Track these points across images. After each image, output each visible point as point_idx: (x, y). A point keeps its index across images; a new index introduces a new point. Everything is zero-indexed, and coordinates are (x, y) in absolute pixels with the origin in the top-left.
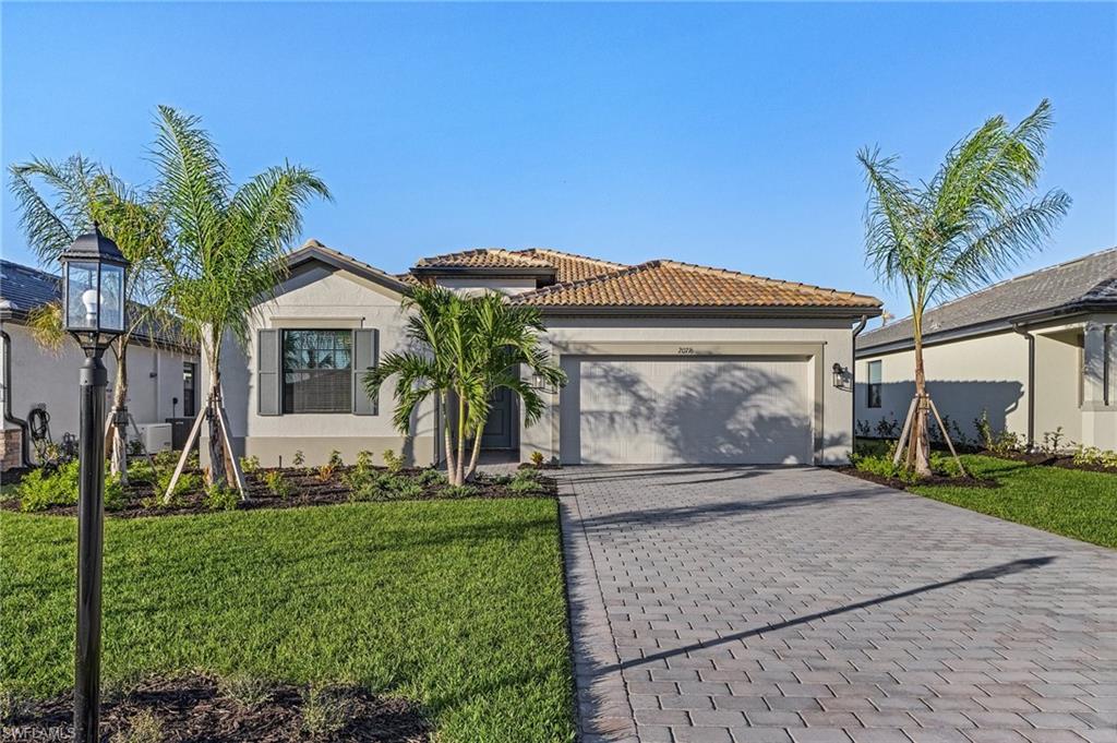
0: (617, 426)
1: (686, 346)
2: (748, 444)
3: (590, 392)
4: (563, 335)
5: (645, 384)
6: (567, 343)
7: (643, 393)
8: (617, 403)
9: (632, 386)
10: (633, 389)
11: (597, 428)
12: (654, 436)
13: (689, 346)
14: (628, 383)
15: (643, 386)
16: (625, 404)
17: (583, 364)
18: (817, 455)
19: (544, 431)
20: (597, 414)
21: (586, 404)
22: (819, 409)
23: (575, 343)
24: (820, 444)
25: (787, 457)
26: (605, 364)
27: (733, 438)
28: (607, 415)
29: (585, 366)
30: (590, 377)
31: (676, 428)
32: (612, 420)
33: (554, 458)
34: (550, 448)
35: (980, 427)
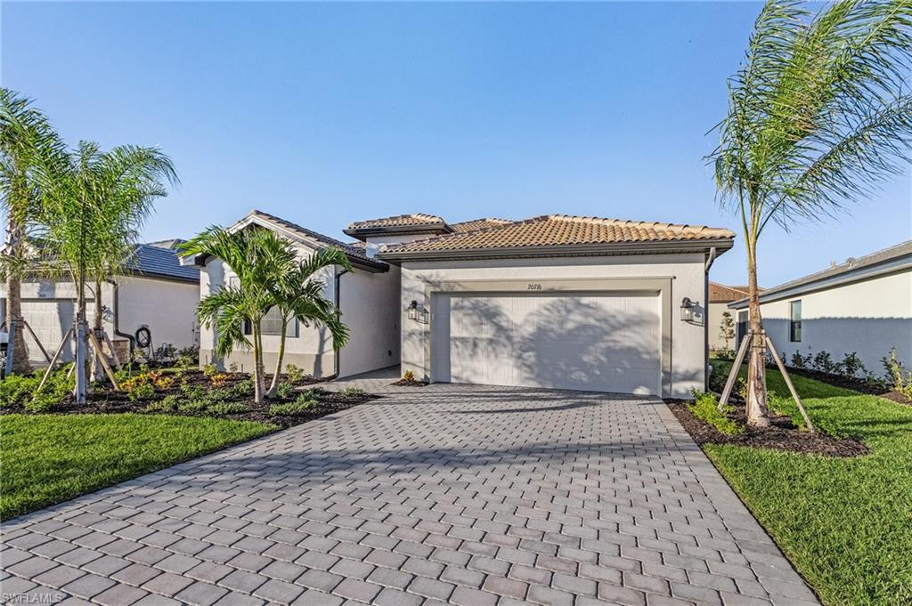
0: (479, 351)
1: (534, 283)
2: (598, 373)
3: (459, 321)
4: (438, 275)
5: (506, 316)
6: (440, 282)
7: (504, 324)
8: (480, 331)
9: (495, 317)
10: (494, 320)
11: (463, 352)
12: (511, 362)
13: (538, 283)
14: (491, 315)
15: (505, 318)
16: (487, 332)
17: (452, 299)
18: (667, 388)
19: (418, 352)
20: (464, 340)
21: (455, 331)
22: (668, 342)
23: (445, 282)
24: (669, 377)
25: (637, 387)
26: (473, 300)
27: (583, 367)
28: (472, 342)
29: (453, 300)
30: (459, 308)
31: (531, 354)
32: (475, 345)
33: (425, 376)
34: (423, 366)
35: (889, 367)
